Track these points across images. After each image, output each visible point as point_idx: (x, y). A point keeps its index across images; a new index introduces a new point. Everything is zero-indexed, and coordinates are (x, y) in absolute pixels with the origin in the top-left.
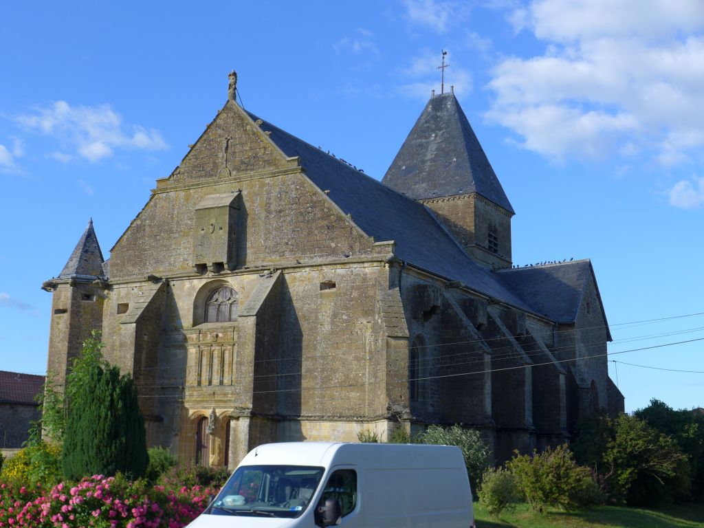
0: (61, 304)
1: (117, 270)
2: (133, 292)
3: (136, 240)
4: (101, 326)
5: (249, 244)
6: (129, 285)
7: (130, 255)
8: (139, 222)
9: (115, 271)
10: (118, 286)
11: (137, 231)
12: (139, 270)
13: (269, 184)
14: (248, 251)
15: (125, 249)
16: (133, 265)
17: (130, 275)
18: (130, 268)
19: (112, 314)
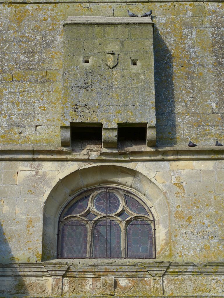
5: (179, 108)
13: (215, 12)
14: (179, 120)
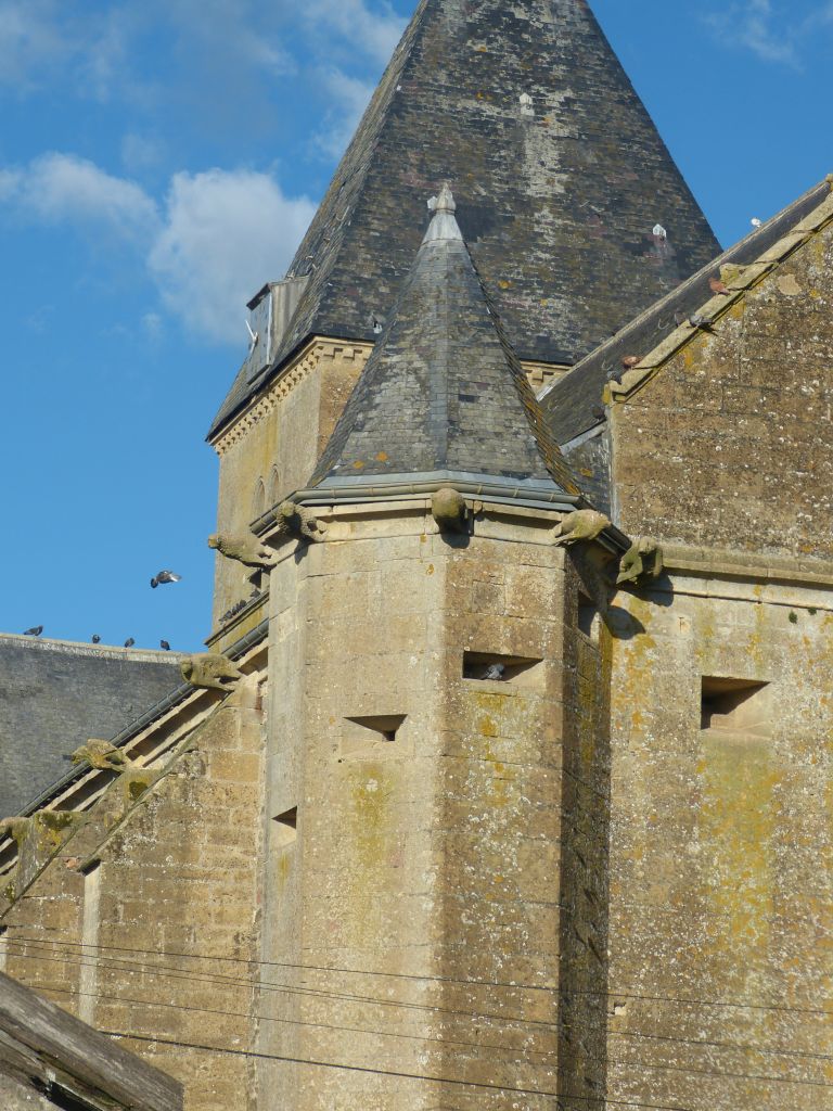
0: (504, 633)
1: (668, 500)
2: (792, 629)
3: (778, 371)
4: (607, 773)
6: (770, 594)
7: (747, 441)
8: (790, 287)
9: (656, 507)
10: (696, 585)
11: (783, 328)
12: (807, 527)
15: (713, 404)
16: (766, 495)
17: (754, 544)
18: (753, 509)
19: (664, 724)
